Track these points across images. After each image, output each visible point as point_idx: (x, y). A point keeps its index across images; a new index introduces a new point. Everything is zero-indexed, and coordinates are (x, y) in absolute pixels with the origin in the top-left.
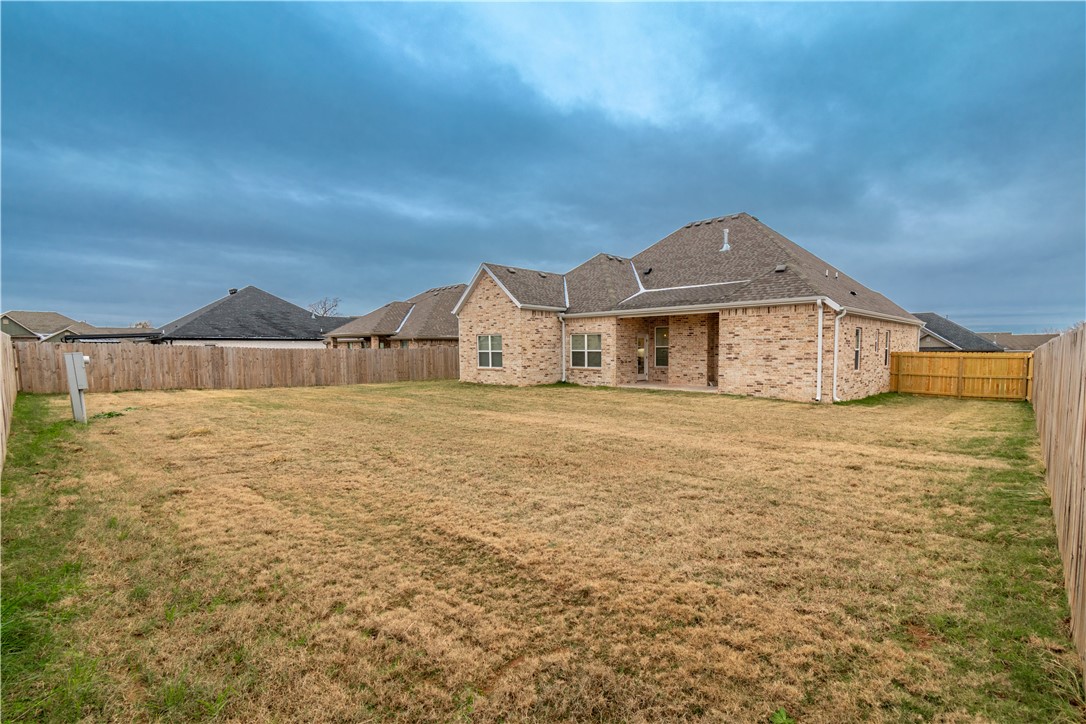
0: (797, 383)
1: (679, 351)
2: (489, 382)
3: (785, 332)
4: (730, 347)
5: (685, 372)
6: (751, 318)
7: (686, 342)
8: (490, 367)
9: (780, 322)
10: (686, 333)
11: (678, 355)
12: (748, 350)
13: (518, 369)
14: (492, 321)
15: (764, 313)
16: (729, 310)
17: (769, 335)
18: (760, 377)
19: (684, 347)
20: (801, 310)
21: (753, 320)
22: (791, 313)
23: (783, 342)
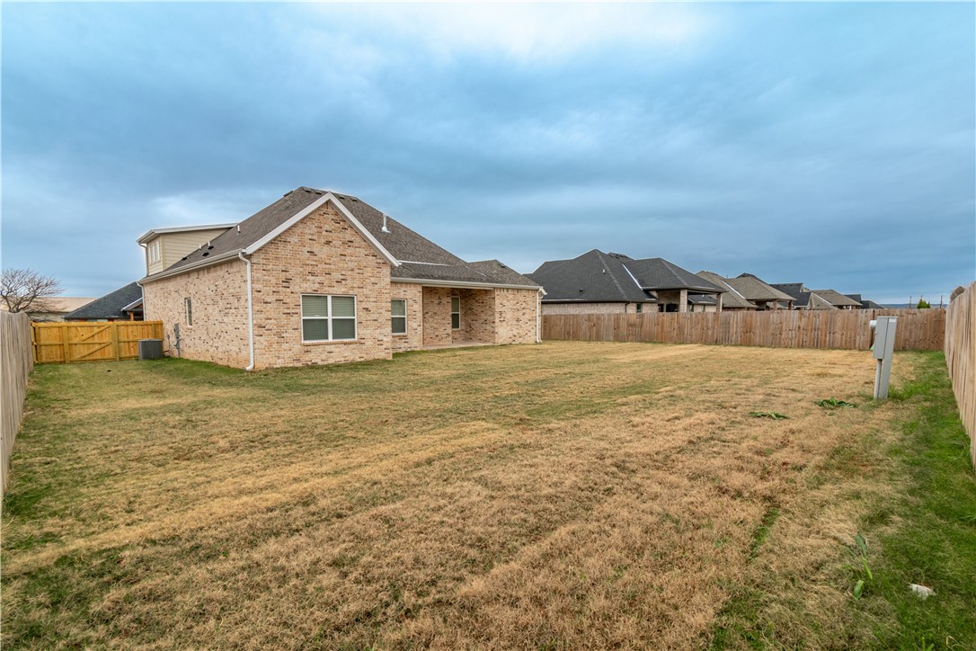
0: (529, 334)
1: (431, 317)
2: (331, 361)
3: (524, 305)
4: (501, 313)
5: (437, 333)
6: (510, 295)
7: (436, 309)
8: (330, 339)
9: (522, 299)
10: (436, 302)
11: (431, 320)
12: (509, 315)
13: (385, 339)
14: (337, 276)
15: (515, 292)
16: (500, 289)
17: (518, 306)
18: (515, 332)
19: (435, 313)
20: (530, 292)
21: (511, 296)
22: (526, 294)
23: (524, 311)
